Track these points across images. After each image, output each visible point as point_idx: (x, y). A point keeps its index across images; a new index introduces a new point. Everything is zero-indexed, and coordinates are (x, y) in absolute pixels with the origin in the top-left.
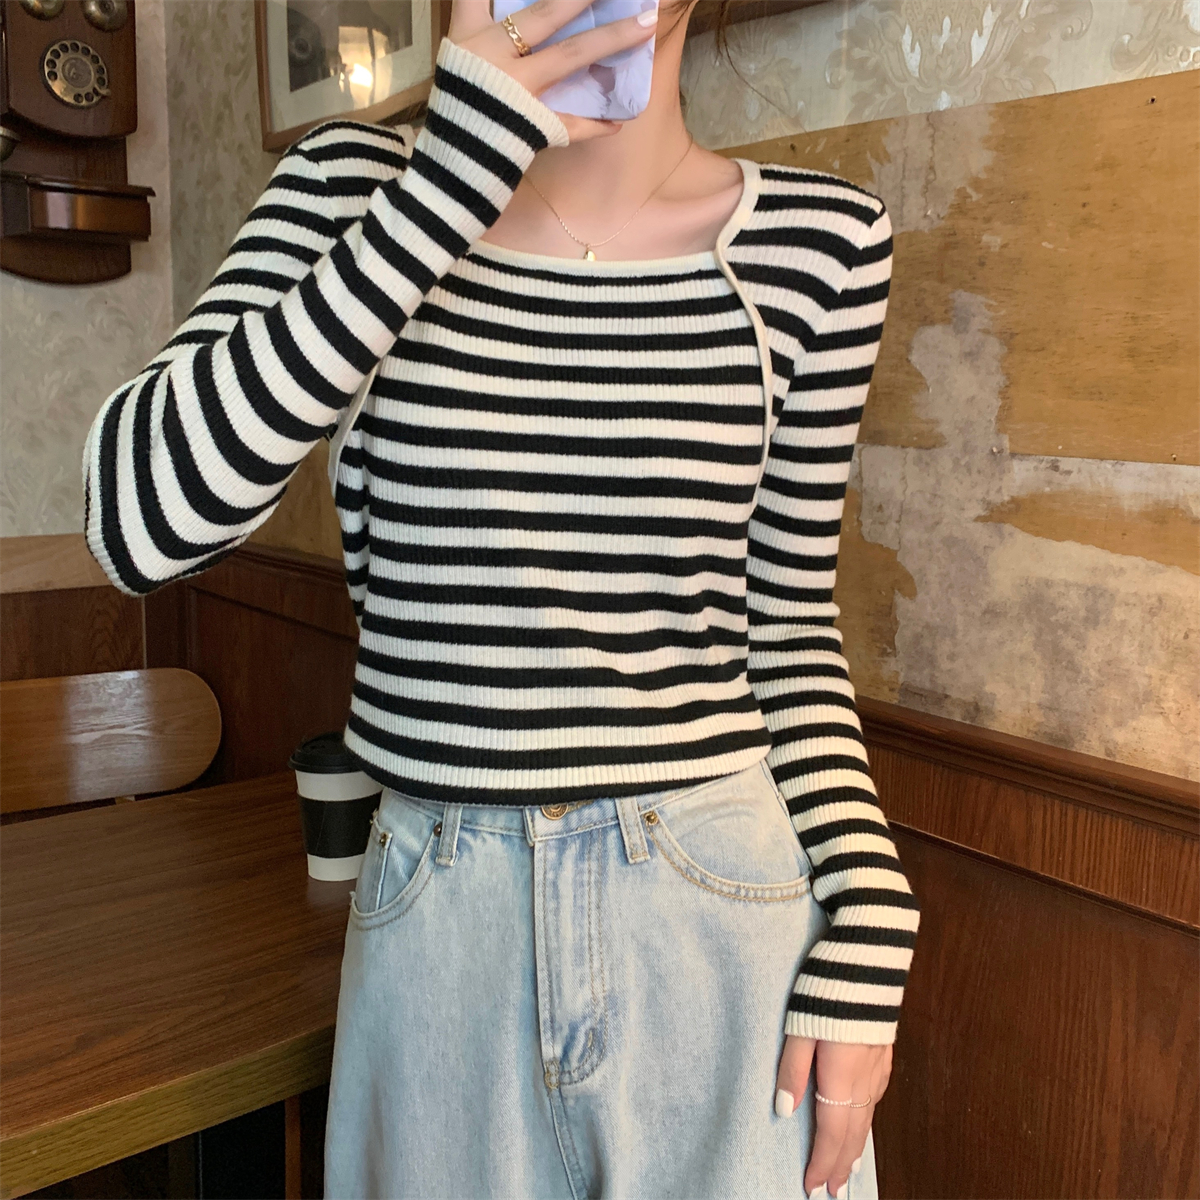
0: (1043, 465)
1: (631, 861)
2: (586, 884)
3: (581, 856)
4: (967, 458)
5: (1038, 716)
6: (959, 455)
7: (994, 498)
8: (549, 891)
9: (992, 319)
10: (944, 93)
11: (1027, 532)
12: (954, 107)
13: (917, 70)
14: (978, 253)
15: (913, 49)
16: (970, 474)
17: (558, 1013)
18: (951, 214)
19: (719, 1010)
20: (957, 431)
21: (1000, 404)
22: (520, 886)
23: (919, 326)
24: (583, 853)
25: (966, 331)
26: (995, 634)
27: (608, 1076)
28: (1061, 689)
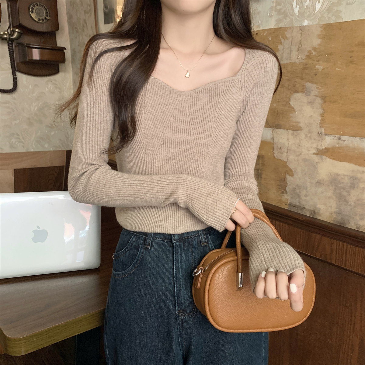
0: (336, 138)
4: (310, 135)
5: (334, 216)
6: (307, 134)
7: (320, 148)
9: (318, 92)
10: (306, 21)
11: (331, 158)
12: (309, 25)
13: (297, 13)
14: (315, 71)
15: (296, 7)
16: (311, 140)
18: (306, 58)
20: (306, 126)
21: (321, 118)
23: (294, 93)
25: (309, 95)
26: (320, 190)
28: (342, 208)
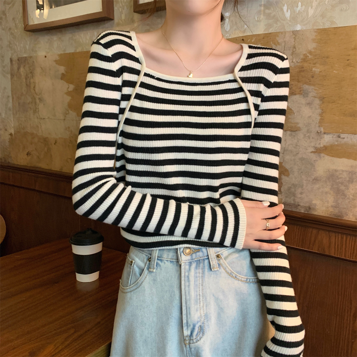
0: (335, 136)
1: (213, 270)
2: (198, 277)
3: (196, 268)
4: (308, 134)
5: (331, 210)
6: (306, 133)
7: (318, 146)
8: (186, 279)
9: (316, 93)
10: (298, 25)
11: (329, 156)
12: (302, 29)
13: (289, 17)
14: (311, 74)
15: (287, 11)
16: (310, 139)
17: (189, 320)
18: (301, 62)
19: (241, 318)
20: (305, 126)
21: (320, 118)
22: (176, 277)
24: (197, 267)
25: (307, 96)
26: (317, 186)
27: (205, 341)
28: (340, 202)
